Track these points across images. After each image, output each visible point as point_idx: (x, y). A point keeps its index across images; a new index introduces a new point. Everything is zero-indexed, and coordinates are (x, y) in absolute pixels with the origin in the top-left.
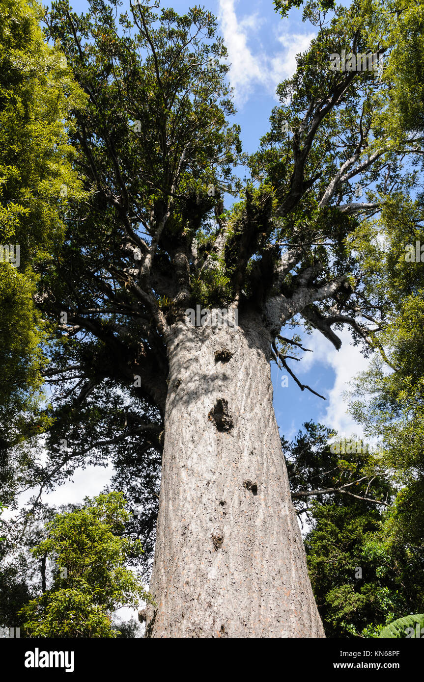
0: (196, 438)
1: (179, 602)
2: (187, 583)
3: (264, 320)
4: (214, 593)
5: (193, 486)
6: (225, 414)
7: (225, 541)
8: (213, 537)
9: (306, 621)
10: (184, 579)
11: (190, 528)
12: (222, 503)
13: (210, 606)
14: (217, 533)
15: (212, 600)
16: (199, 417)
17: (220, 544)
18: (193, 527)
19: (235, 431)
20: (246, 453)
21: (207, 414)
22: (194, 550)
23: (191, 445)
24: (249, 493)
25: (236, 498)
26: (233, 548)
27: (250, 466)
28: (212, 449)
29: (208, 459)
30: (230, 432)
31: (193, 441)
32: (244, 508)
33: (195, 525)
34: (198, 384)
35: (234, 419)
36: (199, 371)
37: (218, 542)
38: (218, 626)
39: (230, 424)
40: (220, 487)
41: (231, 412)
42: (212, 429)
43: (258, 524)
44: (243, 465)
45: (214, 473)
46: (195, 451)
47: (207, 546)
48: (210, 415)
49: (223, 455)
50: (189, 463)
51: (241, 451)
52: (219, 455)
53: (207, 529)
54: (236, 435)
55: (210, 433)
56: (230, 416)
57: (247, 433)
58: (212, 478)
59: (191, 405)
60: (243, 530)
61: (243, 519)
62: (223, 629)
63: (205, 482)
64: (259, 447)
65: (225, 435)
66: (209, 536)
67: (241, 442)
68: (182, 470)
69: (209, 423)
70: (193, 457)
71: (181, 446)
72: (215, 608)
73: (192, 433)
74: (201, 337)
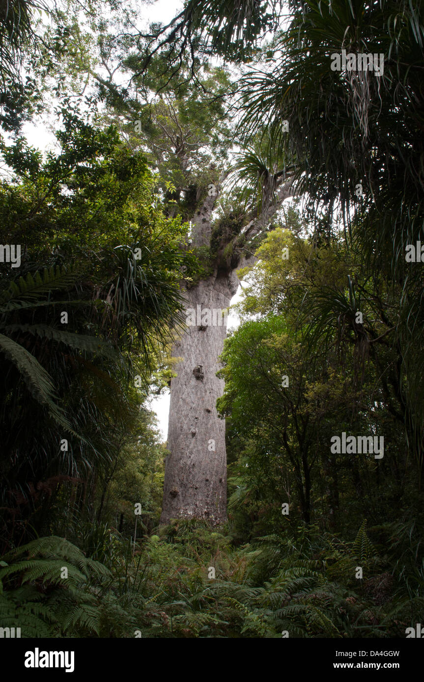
0: (187, 383)
1: (180, 454)
3: (229, 285)
4: (191, 453)
5: (185, 408)
6: (200, 372)
7: (197, 434)
10: (181, 447)
12: (196, 418)
13: (190, 457)
14: (194, 431)
15: (191, 455)
16: (189, 370)
19: (205, 380)
20: (208, 392)
21: (193, 370)
22: (185, 436)
23: (184, 386)
24: (207, 413)
25: (202, 416)
26: (199, 437)
27: (209, 400)
28: (193, 390)
29: (192, 396)
30: (202, 381)
31: (186, 385)
32: (205, 420)
33: (185, 427)
34: (189, 347)
35: (205, 374)
36: (189, 337)
37: (194, 434)
38: (192, 464)
39: (202, 377)
40: (195, 410)
41: (203, 370)
42: (194, 379)
43: (209, 426)
44: (206, 399)
45: (194, 403)
46: (186, 390)
47: (190, 436)
48: (194, 371)
49: (199, 394)
50: (183, 397)
51: (206, 391)
52: (197, 394)
53: (190, 429)
54: (204, 382)
55: (193, 381)
56: (203, 373)
57: (209, 381)
58: (193, 406)
59: (185, 362)
60: (203, 430)
61: (203, 425)
62: (194, 465)
63: (190, 407)
64: (214, 388)
65: (200, 382)
66: (191, 432)
67: (206, 387)
68: (181, 400)
69: (193, 375)
70: (185, 393)
71: (180, 386)
72: (192, 458)
73: (186, 380)
74: (192, 306)
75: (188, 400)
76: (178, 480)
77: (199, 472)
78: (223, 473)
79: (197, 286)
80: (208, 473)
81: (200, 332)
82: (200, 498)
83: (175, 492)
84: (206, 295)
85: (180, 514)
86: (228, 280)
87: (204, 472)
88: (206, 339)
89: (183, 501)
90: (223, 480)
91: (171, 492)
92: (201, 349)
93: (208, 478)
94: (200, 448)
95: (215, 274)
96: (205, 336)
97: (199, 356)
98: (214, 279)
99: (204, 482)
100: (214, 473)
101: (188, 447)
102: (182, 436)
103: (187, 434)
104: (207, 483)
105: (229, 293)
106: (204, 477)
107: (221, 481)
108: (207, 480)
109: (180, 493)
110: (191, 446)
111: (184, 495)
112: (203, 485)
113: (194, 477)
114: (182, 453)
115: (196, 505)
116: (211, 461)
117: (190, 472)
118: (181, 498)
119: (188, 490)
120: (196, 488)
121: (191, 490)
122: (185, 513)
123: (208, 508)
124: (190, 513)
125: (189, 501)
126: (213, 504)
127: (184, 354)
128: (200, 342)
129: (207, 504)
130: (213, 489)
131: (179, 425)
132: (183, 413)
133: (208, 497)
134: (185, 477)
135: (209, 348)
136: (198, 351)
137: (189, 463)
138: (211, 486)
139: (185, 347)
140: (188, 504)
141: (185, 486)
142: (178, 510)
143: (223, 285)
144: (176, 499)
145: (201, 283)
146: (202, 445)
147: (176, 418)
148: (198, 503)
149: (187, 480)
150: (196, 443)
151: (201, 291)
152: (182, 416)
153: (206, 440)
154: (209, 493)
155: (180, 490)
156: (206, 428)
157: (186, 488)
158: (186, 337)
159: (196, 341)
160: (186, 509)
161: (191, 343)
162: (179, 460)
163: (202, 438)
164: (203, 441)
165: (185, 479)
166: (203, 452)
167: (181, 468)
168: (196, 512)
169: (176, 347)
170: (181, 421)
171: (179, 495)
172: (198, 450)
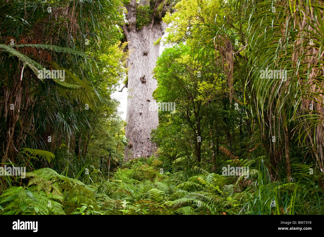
0: (137, 85)
1: (133, 125)
3: (161, 28)
4: (139, 124)
5: (136, 99)
6: (144, 79)
10: (134, 121)
12: (142, 105)
13: (139, 126)
14: (141, 112)
16: (138, 78)
18: (135, 110)
19: (147, 83)
20: (149, 90)
21: (140, 78)
22: (136, 115)
23: (135, 87)
24: (148, 102)
25: (145, 103)
26: (144, 115)
27: (149, 95)
28: (141, 90)
29: (140, 92)
30: (145, 84)
32: (147, 106)
33: (136, 110)
34: (138, 65)
35: (147, 80)
36: (138, 59)
37: (141, 114)
38: (140, 130)
39: (145, 82)
40: (142, 100)
41: (146, 78)
42: (141, 83)
44: (147, 94)
45: (141, 96)
46: (137, 89)
47: (139, 115)
48: (141, 78)
49: (143, 91)
50: (135, 93)
51: (147, 90)
52: (142, 91)
53: (139, 111)
54: (147, 85)
55: (140, 84)
56: (146, 80)
57: (149, 84)
58: (140, 98)
59: (135, 73)
60: (146, 111)
61: (146, 108)
62: (141, 130)
63: (138, 99)
64: (152, 88)
65: (144, 85)
66: (139, 112)
67: (148, 87)
68: (133, 95)
69: (140, 81)
70: (136, 91)
71: (133, 87)
72: (140, 127)
73: (136, 83)
74: (139, 41)
75: (138, 94)
76: (132, 139)
77: (144, 134)
79: (143, 29)
80: (149, 135)
81: (144, 56)
82: (145, 149)
83: (130, 145)
84: (148, 34)
85: (134, 157)
86: (160, 25)
87: (147, 134)
88: (147, 61)
89: (135, 149)
91: (128, 145)
92: (144, 66)
93: (149, 137)
94: (144, 121)
95: (153, 22)
96: (147, 58)
97: (143, 70)
98: (152, 25)
101: (138, 120)
102: (134, 115)
103: (137, 114)
105: (161, 33)
106: (147, 137)
108: (148, 139)
109: (133, 146)
110: (140, 120)
111: (136, 147)
112: (146, 141)
113: (141, 137)
114: (134, 124)
115: (142, 152)
116: (150, 128)
117: (139, 134)
118: (134, 148)
119: (138, 144)
120: (142, 143)
121: (139, 144)
122: (137, 156)
123: (149, 154)
124: (139, 156)
125: (139, 149)
126: (152, 152)
127: (135, 68)
128: (144, 62)
129: (148, 151)
130: (152, 143)
131: (133, 109)
132: (135, 102)
133: (149, 148)
134: (136, 137)
135: (149, 65)
137: (138, 130)
139: (135, 65)
140: (138, 151)
141: (136, 142)
143: (157, 29)
144: (131, 149)
145: (144, 27)
146: (145, 120)
147: (131, 105)
148: (143, 151)
149: (137, 139)
150: (142, 119)
151: (144, 32)
152: (134, 104)
153: (148, 117)
154: (150, 145)
155: (134, 144)
156: (148, 110)
157: (137, 143)
158: (136, 59)
159: (142, 61)
160: (137, 154)
161: (139, 63)
162: (133, 128)
163: (146, 116)
164: (146, 117)
165: (136, 138)
166: (146, 123)
167: (134, 132)
168: (142, 156)
169: (130, 65)
170: (133, 106)
171: (133, 147)
172: (143, 123)
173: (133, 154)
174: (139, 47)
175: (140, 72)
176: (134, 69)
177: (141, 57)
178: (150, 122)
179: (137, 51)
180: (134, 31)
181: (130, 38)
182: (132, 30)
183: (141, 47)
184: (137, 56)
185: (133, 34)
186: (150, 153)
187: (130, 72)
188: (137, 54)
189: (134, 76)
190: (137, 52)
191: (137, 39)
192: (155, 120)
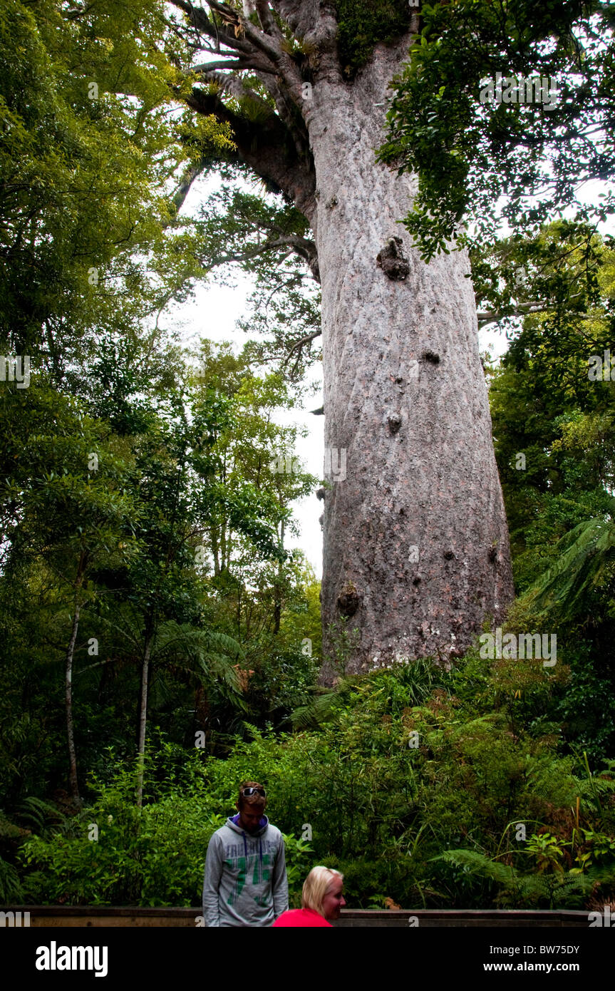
0: (363, 294)
1: (358, 487)
2: (365, 469)
4: (392, 479)
5: (363, 359)
6: (398, 258)
7: (404, 425)
8: (390, 422)
9: (485, 499)
11: (364, 412)
12: (399, 381)
13: (389, 491)
14: (394, 416)
15: (391, 486)
16: (365, 262)
17: (398, 429)
18: (365, 409)
19: (413, 279)
20: (427, 311)
21: (375, 256)
22: (370, 435)
23: (356, 303)
24: (429, 366)
25: (414, 373)
26: (411, 433)
27: (431, 330)
28: (383, 308)
29: (380, 323)
30: (405, 282)
31: (359, 298)
32: (424, 385)
33: (368, 408)
34: (360, 204)
35: (411, 263)
36: (360, 180)
37: (395, 426)
38: (397, 510)
39: (406, 272)
40: (395, 360)
42: (383, 279)
43: (440, 403)
44: (423, 329)
45: (387, 342)
46: (363, 311)
47: (383, 432)
48: (379, 258)
49: (399, 317)
50: (356, 329)
51: (420, 309)
52: (393, 317)
53: (383, 412)
54: (414, 286)
55: (381, 286)
56: (406, 261)
57: (427, 281)
58: (386, 349)
59: (353, 242)
60: (422, 411)
61: (422, 398)
62: (402, 512)
63: (377, 354)
64: (443, 301)
65: (400, 287)
66: (385, 420)
67: (420, 297)
68: (348, 338)
69: (379, 271)
70: (361, 320)
71: (345, 304)
72: (394, 493)
73: (358, 286)
74: (359, 113)
75: (371, 334)
76: (357, 563)
77: (422, 533)
78: (498, 536)
79: (371, 62)
80: (450, 534)
82: (434, 613)
83: (350, 597)
85: (371, 664)
87: (438, 532)
89: (378, 622)
90: (500, 558)
91: (339, 600)
92: (393, 203)
93: (452, 548)
94: (418, 462)
99: (440, 561)
100: (468, 534)
101: (384, 462)
102: (359, 434)
103: (375, 427)
104: (450, 564)
106: (437, 546)
107: (492, 557)
108: (449, 556)
109: (367, 600)
110: (391, 460)
111: (379, 605)
112: (436, 570)
114: (365, 483)
115: (421, 633)
116: (456, 499)
117: (393, 536)
118: (371, 615)
119: (391, 589)
120: (417, 582)
121: (398, 590)
122: (388, 661)
123: (458, 642)
124: (401, 657)
125: (398, 620)
127: (348, 221)
129: (456, 628)
130: (472, 582)
131: (351, 406)
132: (358, 371)
133: (456, 608)
134: (378, 551)
136: (386, 209)
137: (386, 510)
138: (464, 573)
139: (349, 205)
140: (395, 632)
141: (382, 578)
142: (362, 653)
144: (356, 620)
146: (424, 455)
147: (342, 389)
148: (425, 626)
149: (386, 560)
150: (405, 451)
151: (380, 71)
152: (356, 380)
153: (434, 441)
154: (460, 594)
155: (366, 591)
156: (433, 407)
157: (383, 582)
158: (350, 183)
159: (378, 186)
160: (390, 649)
161: (364, 194)
162: (357, 503)
163: (423, 436)
164: (424, 443)
165: (379, 558)
166: (428, 474)
167: (364, 524)
168: (420, 657)
169: (325, 211)
170: (353, 393)
171: (364, 608)
172: (411, 470)
173: (368, 650)
174: (359, 134)
175: (373, 233)
176: (345, 226)
177: (375, 171)
178: (448, 468)
179: (354, 150)
180: (334, 75)
181: (318, 105)
182: (321, 74)
183: (369, 133)
184: (353, 167)
185: (327, 87)
186: (463, 638)
187: (329, 245)
188: (351, 161)
189: (345, 256)
190: (351, 154)
191: (349, 104)
192: (478, 455)
